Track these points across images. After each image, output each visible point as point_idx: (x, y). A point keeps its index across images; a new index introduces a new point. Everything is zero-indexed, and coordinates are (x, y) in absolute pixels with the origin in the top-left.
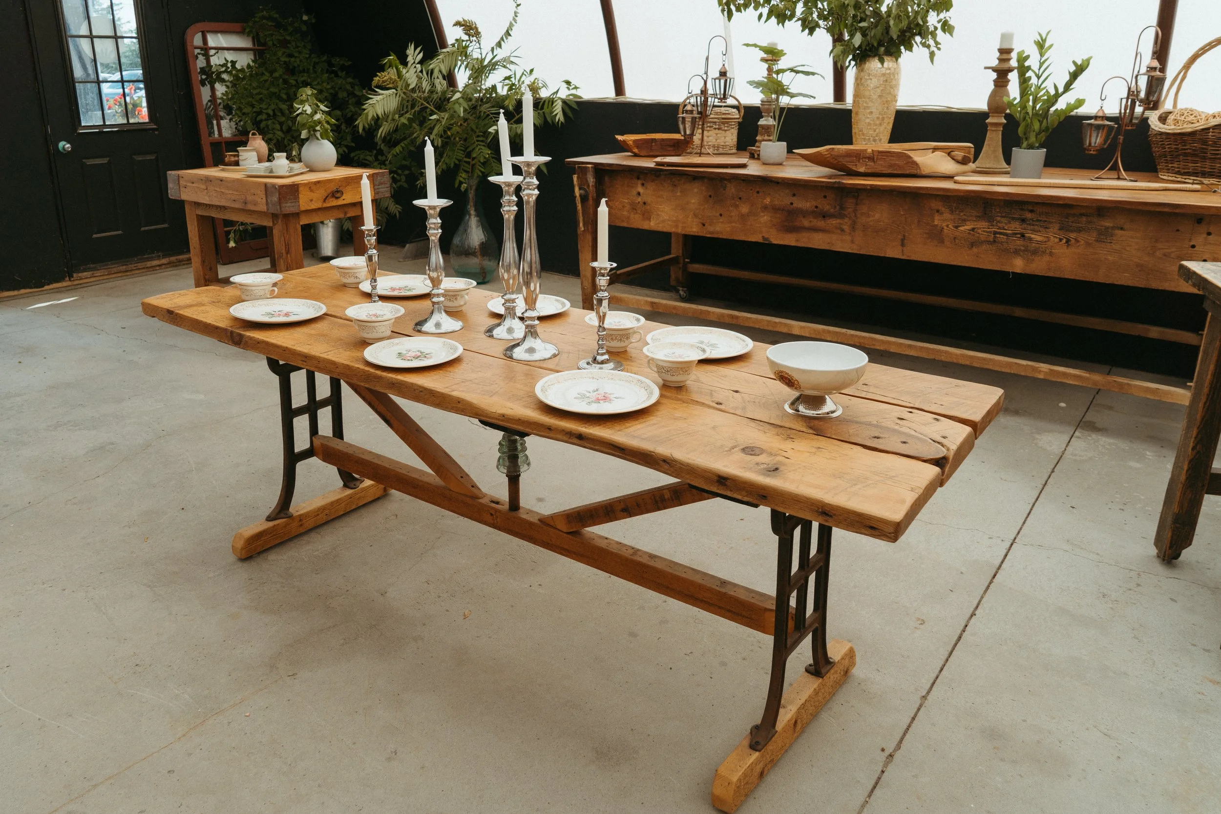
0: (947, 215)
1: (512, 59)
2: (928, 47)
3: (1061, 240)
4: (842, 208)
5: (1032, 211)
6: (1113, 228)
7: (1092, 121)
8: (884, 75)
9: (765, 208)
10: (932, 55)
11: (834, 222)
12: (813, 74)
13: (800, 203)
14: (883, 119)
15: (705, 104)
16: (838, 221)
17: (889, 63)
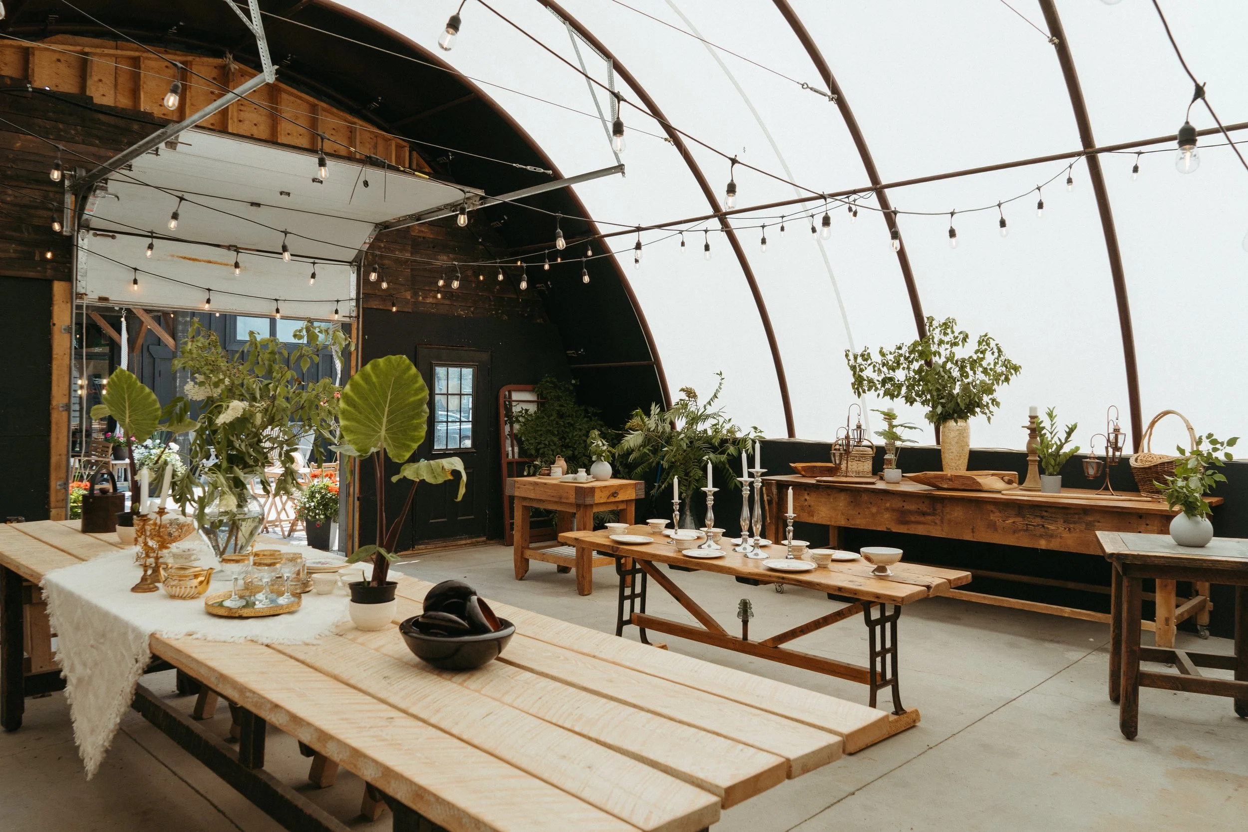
0: (998, 514)
1: (720, 414)
2: (986, 414)
3: (1065, 529)
4: (934, 510)
5: (1046, 511)
6: (1094, 521)
7: (1088, 460)
8: (958, 430)
9: (887, 509)
10: (989, 419)
11: (930, 518)
12: (915, 428)
13: (909, 506)
14: (960, 456)
15: (848, 445)
16: (933, 517)
17: (961, 423)
